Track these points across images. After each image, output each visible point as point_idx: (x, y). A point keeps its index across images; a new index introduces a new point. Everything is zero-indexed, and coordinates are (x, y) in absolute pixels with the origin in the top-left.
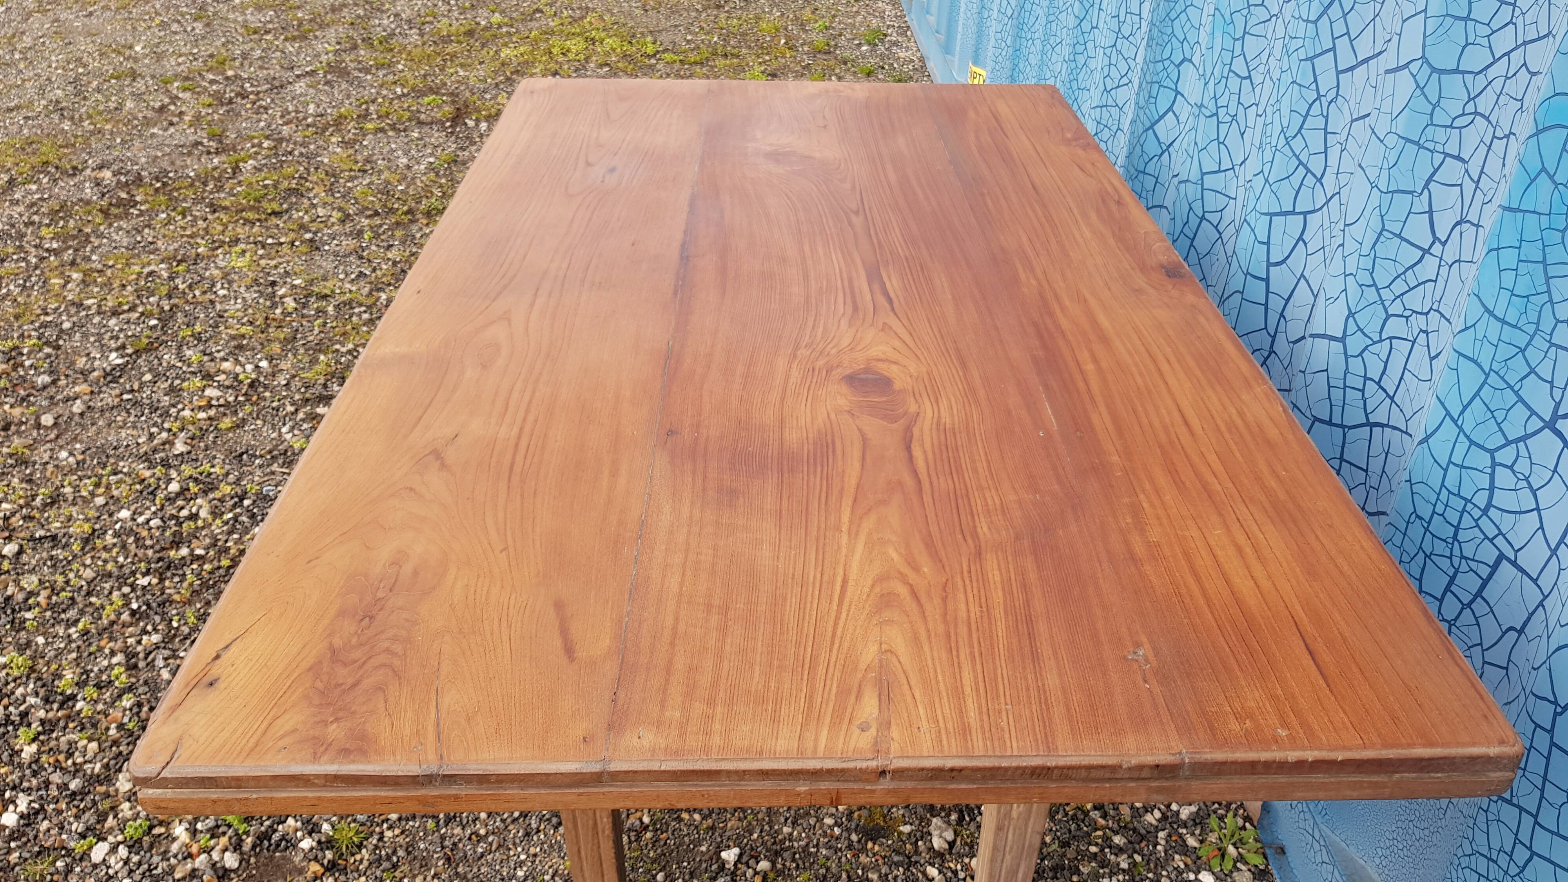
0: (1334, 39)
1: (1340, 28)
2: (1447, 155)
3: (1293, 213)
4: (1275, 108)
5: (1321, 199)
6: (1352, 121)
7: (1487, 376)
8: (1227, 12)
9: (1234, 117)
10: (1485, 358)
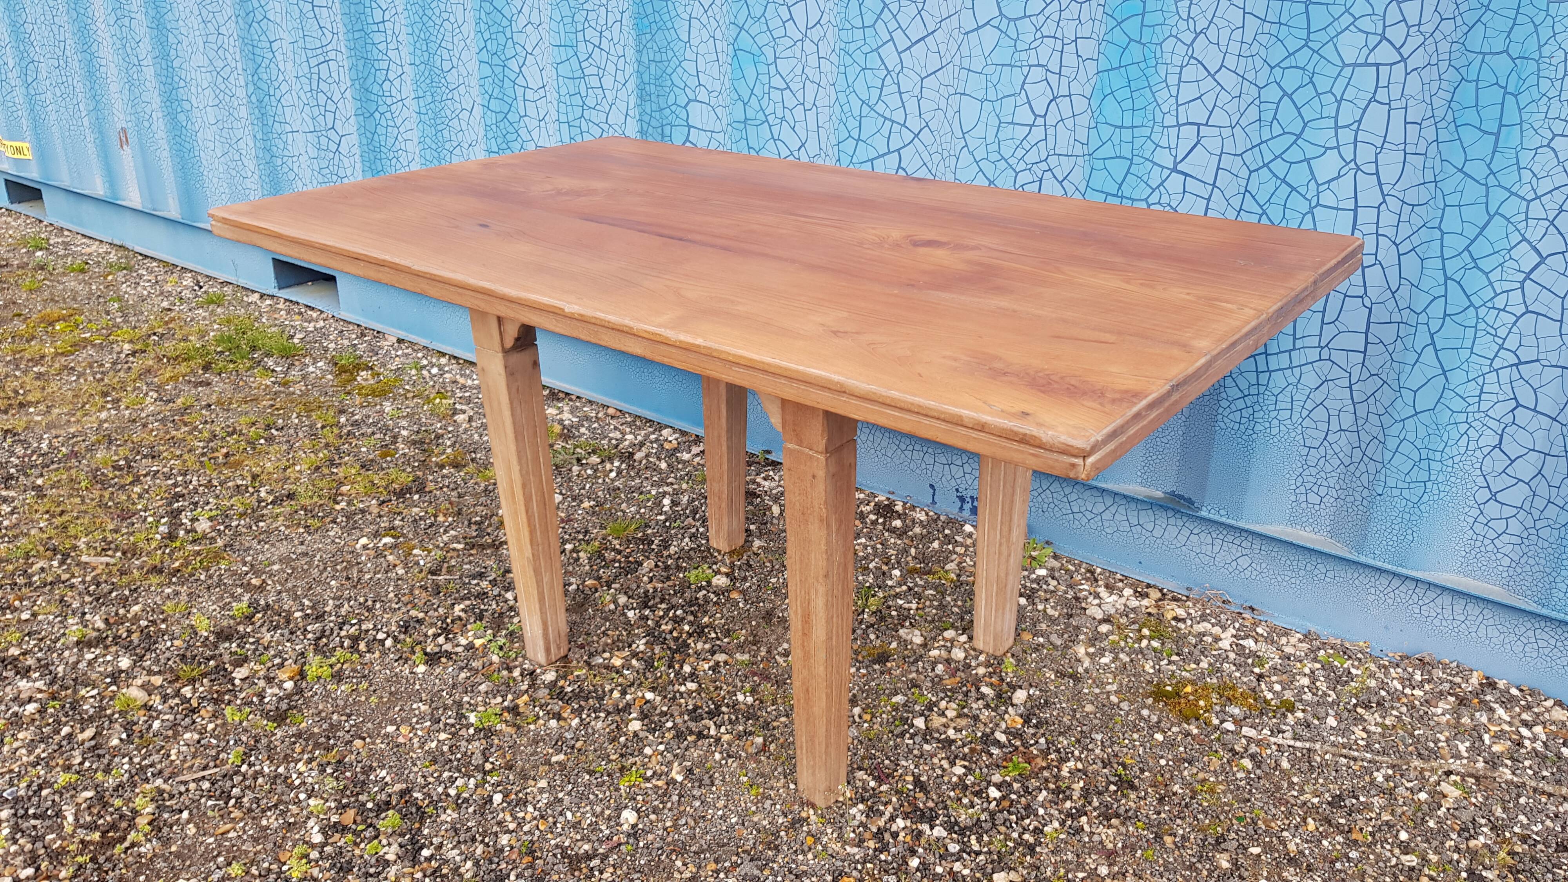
0: (890, 33)
1: (893, 25)
2: (1030, 66)
3: (889, 152)
4: (848, 92)
5: (909, 136)
6: (922, 79)
7: (1132, 160)
8: (755, 48)
9: (783, 119)
10: (1126, 152)
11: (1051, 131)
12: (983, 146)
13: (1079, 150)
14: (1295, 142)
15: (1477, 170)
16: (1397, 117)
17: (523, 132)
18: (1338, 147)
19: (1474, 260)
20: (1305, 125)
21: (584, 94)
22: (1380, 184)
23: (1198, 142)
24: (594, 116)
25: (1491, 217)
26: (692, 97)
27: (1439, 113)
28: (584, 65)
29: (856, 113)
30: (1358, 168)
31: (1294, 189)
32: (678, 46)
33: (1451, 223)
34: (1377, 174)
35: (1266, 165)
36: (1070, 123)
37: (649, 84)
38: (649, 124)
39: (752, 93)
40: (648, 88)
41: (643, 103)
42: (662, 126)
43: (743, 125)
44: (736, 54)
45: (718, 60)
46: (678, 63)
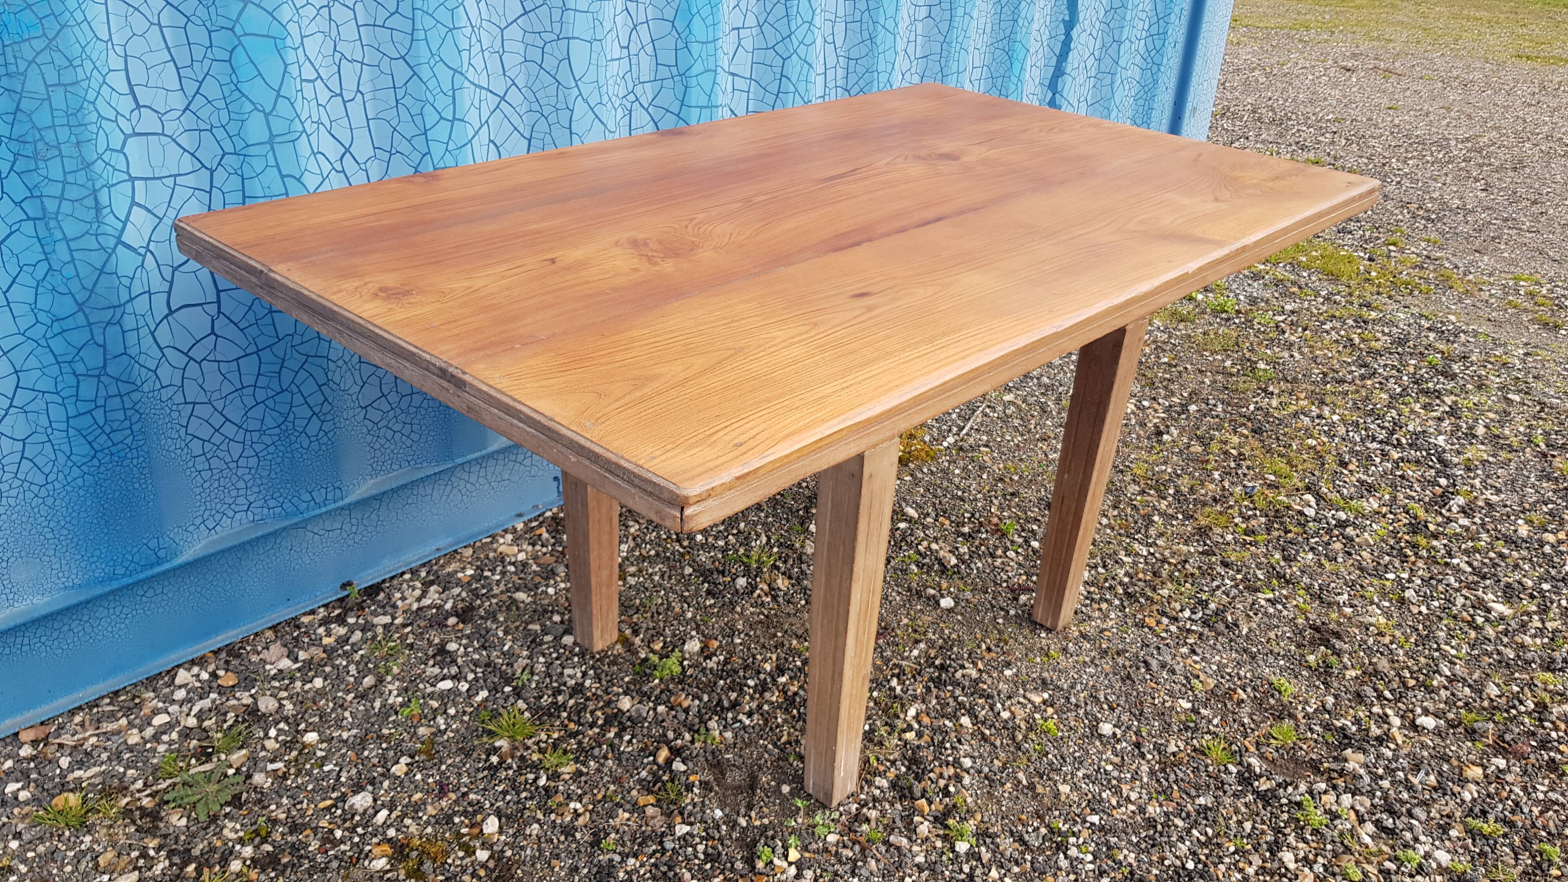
4: (432, 63)
5: (493, 102)
6: (502, 30)
7: (716, 71)
8: (276, 29)
9: (319, 122)
10: (712, 64)
11: (634, 61)
12: (596, 90)
13: (664, 72)
14: (809, 28)
15: (890, 24)
18: (821, 27)
19: (892, 87)
20: (814, 13)
22: (835, 49)
23: (739, 44)
25: (896, 55)
26: (129, 131)
29: (447, 86)
30: (825, 41)
31: (810, 66)
32: (96, 50)
34: (834, 42)
35: (795, 51)
36: (649, 49)
37: (53, 127)
38: (62, 198)
39: (279, 96)
40: (49, 136)
41: (41, 164)
42: (95, 192)
43: (268, 147)
44: (241, 43)
45: (173, 60)
46: (101, 80)
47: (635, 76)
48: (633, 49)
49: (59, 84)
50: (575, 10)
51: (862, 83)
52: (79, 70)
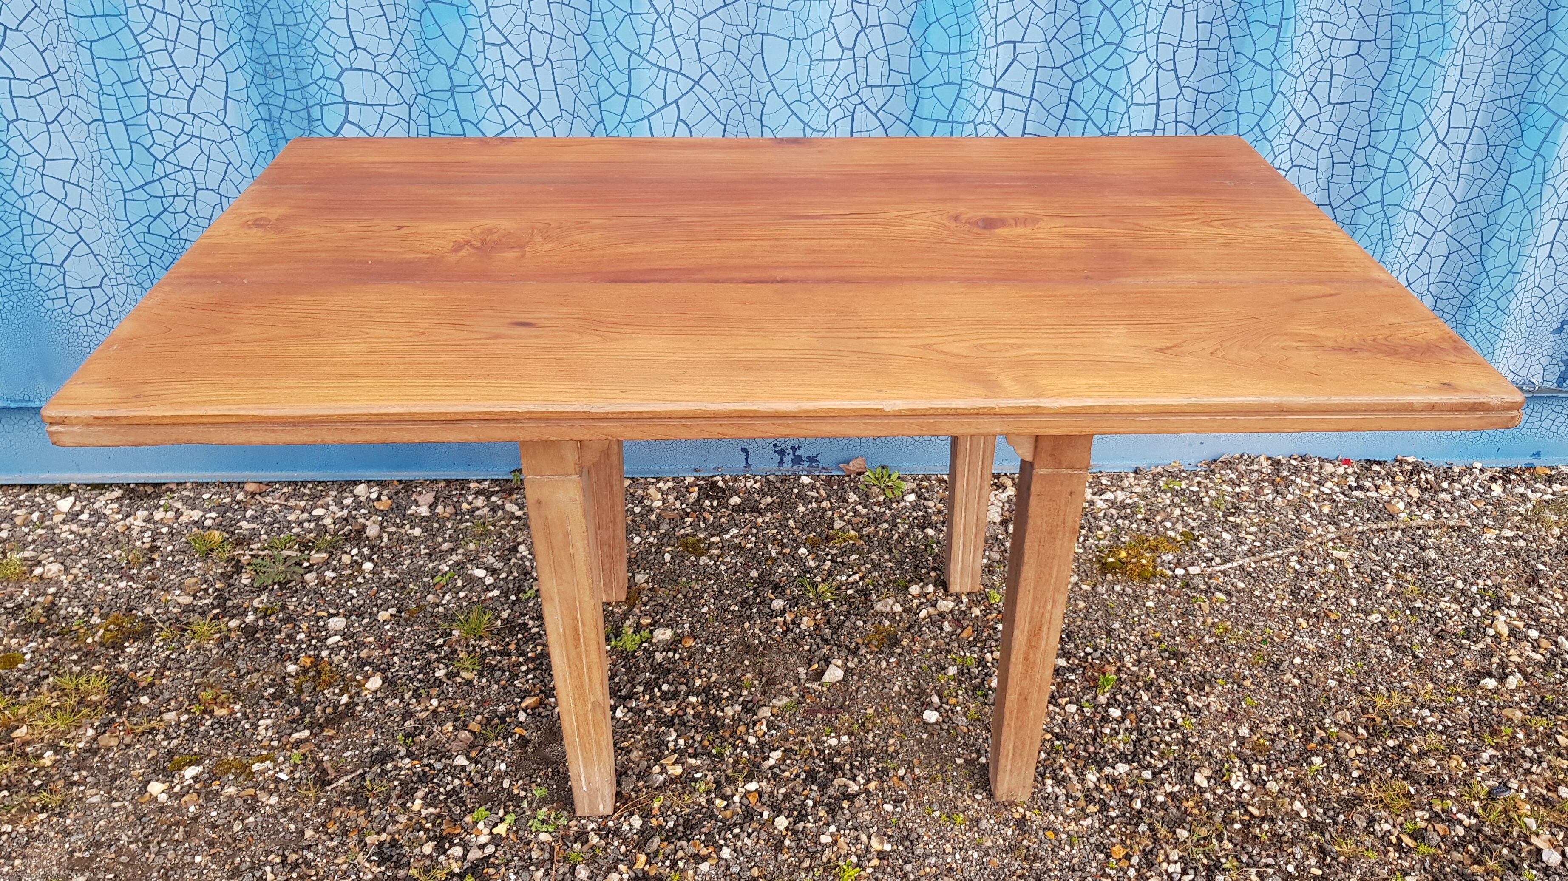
3: (666, 105)
4: (608, 42)
5: (685, 84)
6: (699, 20)
7: (961, 85)
9: (504, 80)
10: (955, 77)
11: (861, 63)
12: (795, 88)
13: (896, 79)
14: (1115, 51)
15: (1264, 58)
16: (1190, 18)
17: (17, 144)
18: (1146, 51)
19: (1263, 132)
20: (1124, 34)
21: (147, 78)
22: (1177, 78)
23: (1015, 59)
24: (167, 105)
25: (1275, 95)
26: (347, 65)
27: (1230, 13)
28: (141, 39)
29: (623, 65)
30: (1159, 67)
31: (1115, 93)
33: (1245, 105)
34: (1175, 69)
35: (1090, 75)
36: (882, 53)
37: (278, 55)
38: (283, 108)
39: (459, 54)
40: (275, 61)
41: (269, 81)
42: (308, 108)
43: (449, 94)
44: (428, 8)
45: (385, 15)
46: (321, 24)
47: (861, 78)
48: (860, 51)
49: (283, 25)
50: (771, 8)
51: (1213, 122)
52: (299, 15)
